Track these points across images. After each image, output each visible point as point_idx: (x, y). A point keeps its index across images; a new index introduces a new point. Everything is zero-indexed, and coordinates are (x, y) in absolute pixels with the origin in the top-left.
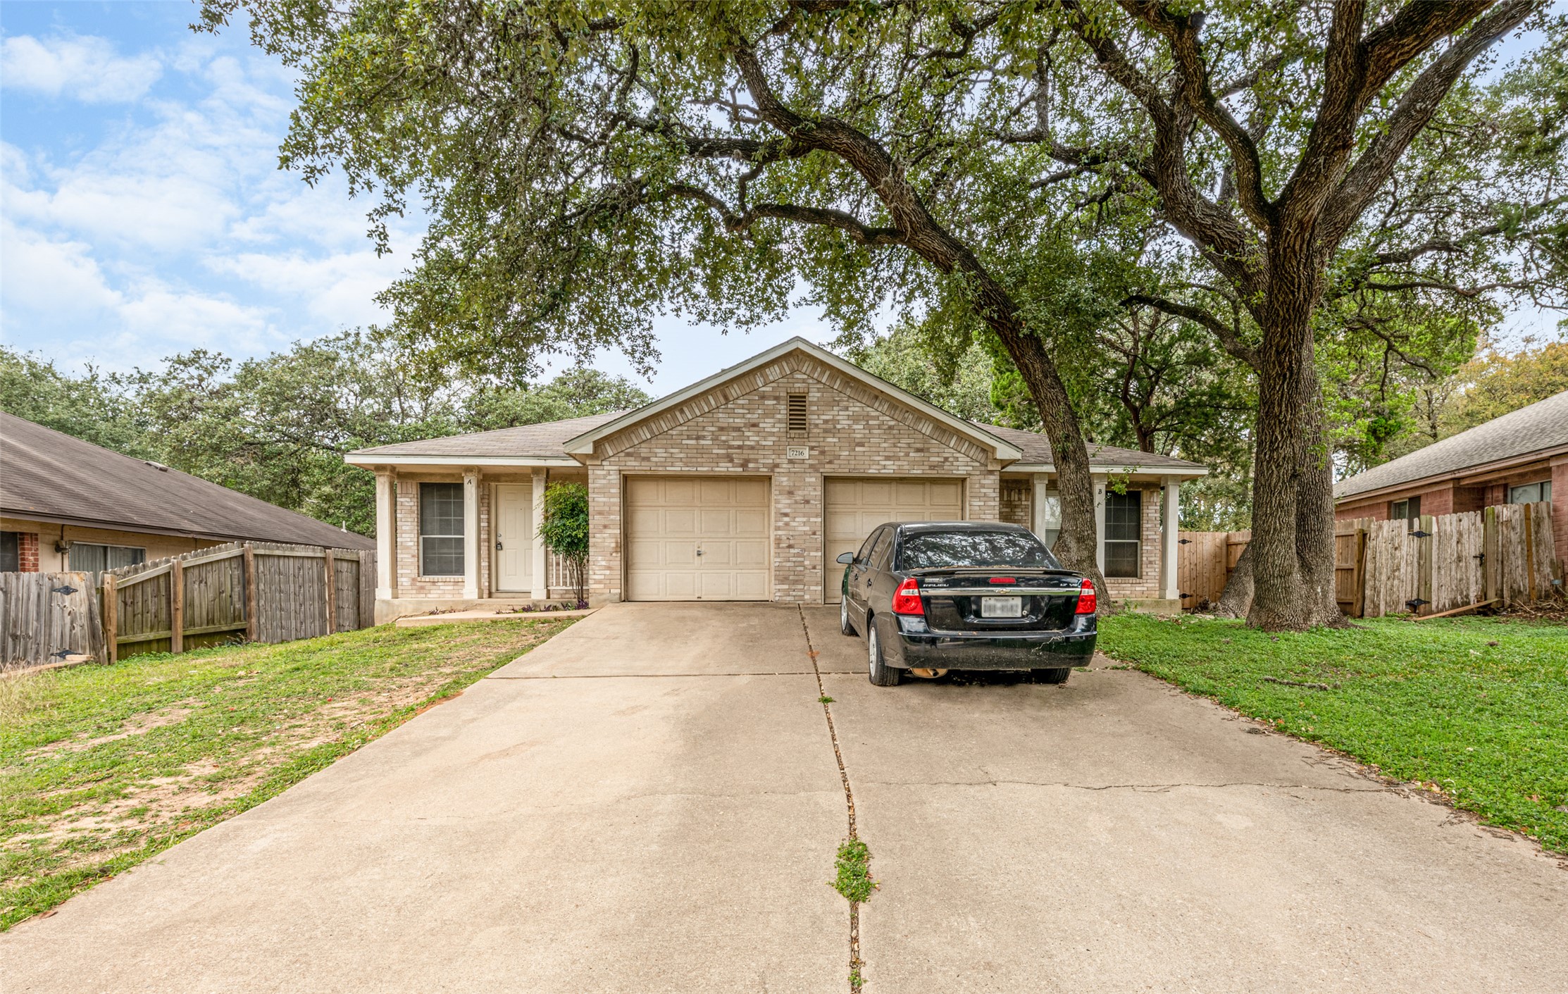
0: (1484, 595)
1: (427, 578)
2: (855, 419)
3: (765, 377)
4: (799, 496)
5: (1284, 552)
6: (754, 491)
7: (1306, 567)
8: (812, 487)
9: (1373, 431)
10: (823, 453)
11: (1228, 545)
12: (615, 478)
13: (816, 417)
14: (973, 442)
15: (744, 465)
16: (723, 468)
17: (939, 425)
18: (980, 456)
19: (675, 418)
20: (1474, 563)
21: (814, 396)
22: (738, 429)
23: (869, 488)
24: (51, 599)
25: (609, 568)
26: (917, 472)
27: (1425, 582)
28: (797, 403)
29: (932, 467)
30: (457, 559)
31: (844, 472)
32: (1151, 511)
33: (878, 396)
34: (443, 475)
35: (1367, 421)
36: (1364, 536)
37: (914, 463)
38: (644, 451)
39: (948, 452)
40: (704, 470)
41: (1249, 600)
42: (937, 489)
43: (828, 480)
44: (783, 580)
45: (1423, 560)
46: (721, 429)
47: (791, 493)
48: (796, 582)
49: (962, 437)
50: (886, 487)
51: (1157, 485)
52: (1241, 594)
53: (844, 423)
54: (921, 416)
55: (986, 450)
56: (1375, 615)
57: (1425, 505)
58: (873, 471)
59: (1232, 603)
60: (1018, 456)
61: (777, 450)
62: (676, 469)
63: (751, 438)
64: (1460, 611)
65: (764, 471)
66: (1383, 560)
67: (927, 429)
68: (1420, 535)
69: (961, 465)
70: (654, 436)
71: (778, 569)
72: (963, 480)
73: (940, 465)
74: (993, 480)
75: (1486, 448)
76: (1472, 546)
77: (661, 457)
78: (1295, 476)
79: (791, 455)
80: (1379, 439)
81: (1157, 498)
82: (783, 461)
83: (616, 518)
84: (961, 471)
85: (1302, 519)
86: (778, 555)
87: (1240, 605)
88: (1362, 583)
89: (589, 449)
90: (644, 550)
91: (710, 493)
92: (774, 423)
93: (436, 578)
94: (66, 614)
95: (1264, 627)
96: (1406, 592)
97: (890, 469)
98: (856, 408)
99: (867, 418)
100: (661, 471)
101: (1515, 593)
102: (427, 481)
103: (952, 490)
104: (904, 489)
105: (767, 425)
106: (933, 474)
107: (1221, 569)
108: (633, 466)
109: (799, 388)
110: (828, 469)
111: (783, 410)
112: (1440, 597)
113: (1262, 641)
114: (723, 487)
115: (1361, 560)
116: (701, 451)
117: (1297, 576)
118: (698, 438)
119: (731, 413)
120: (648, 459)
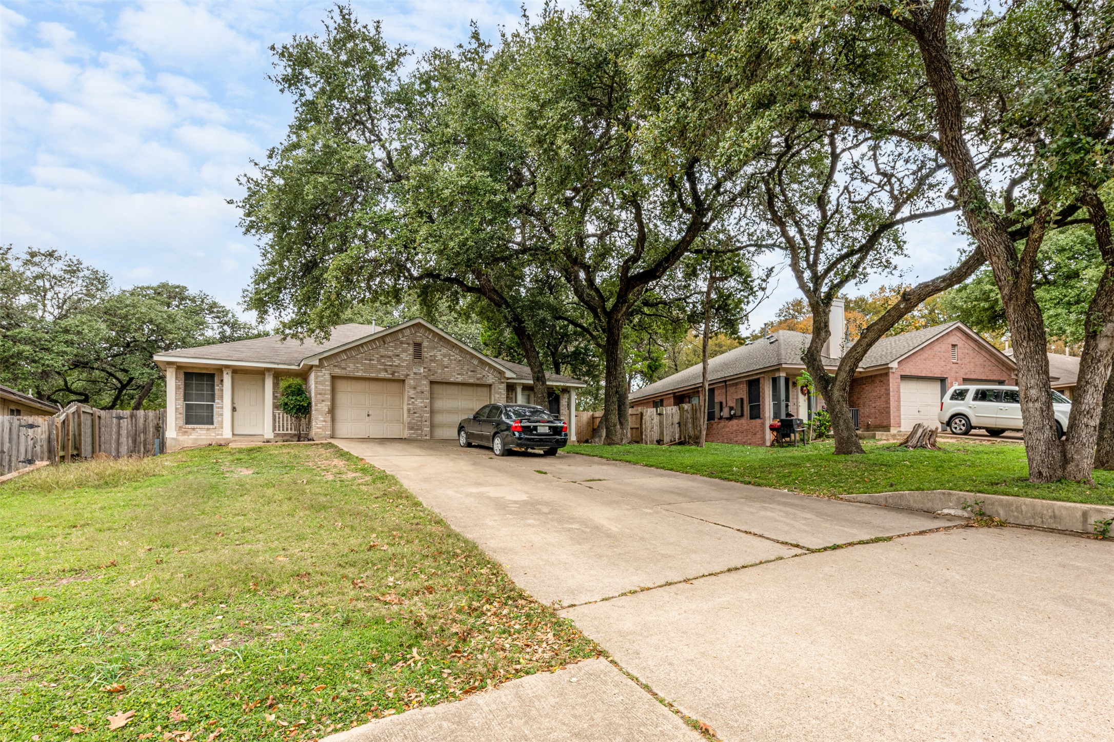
0: (680, 438)
1: (190, 426)
2: (444, 356)
3: (403, 334)
4: (419, 389)
5: (614, 418)
6: (395, 387)
7: (621, 424)
8: (425, 386)
9: (649, 367)
10: (429, 370)
11: (593, 418)
12: (328, 377)
13: (427, 354)
14: (495, 369)
15: (393, 374)
16: (382, 375)
17: (480, 360)
18: (498, 375)
19: (359, 350)
20: (677, 426)
21: (425, 344)
22: (390, 357)
23: (448, 387)
24: (19, 431)
25: (325, 421)
26: (471, 381)
27: (662, 433)
28: (418, 346)
29: (478, 379)
30: (208, 416)
31: (439, 379)
32: (564, 402)
33: (454, 346)
34: (201, 368)
35: (647, 362)
36: (642, 414)
37: (470, 377)
38: (343, 365)
39: (485, 373)
40: (373, 375)
41: (603, 439)
42: (479, 389)
43: (432, 383)
44: (411, 428)
45: (661, 423)
46: (382, 356)
47: (415, 388)
48: (417, 429)
49: (491, 366)
50: (456, 387)
51: (566, 390)
52: (600, 437)
53: (439, 357)
54: (473, 356)
55: (501, 373)
56: (646, 443)
57: (665, 403)
58: (452, 380)
59: (597, 440)
60: (514, 376)
61: (409, 367)
62: (360, 374)
63: (397, 362)
64: (673, 443)
65: (402, 377)
66: (648, 424)
67: (476, 362)
68: (660, 414)
69: (490, 379)
70: (348, 358)
71: (409, 423)
72: (490, 386)
73: (482, 379)
74: (503, 386)
75: (683, 381)
76: (676, 419)
77: (351, 368)
78: (617, 392)
79: (415, 370)
80: (653, 371)
81: (566, 396)
82: (411, 373)
83: (329, 396)
84: (490, 381)
85: (619, 407)
86: (409, 417)
87: (600, 440)
88: (642, 433)
89: (316, 362)
90: (341, 413)
91: (374, 386)
92: (407, 356)
93: (195, 426)
94: (29, 439)
95: (609, 444)
96: (656, 437)
97: (460, 379)
98: (444, 351)
99: (450, 355)
100: (351, 375)
101: (690, 437)
102: (190, 371)
103: (485, 390)
104: (464, 388)
105: (403, 356)
106: (478, 382)
107: (590, 429)
108: (337, 371)
109: (418, 340)
110: (432, 378)
111: (411, 350)
112: (667, 439)
113: (609, 448)
114: (380, 384)
115: (641, 424)
116: (371, 366)
117: (618, 426)
118: (370, 360)
119: (387, 349)
120: (345, 369)
